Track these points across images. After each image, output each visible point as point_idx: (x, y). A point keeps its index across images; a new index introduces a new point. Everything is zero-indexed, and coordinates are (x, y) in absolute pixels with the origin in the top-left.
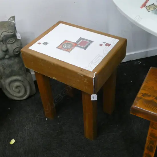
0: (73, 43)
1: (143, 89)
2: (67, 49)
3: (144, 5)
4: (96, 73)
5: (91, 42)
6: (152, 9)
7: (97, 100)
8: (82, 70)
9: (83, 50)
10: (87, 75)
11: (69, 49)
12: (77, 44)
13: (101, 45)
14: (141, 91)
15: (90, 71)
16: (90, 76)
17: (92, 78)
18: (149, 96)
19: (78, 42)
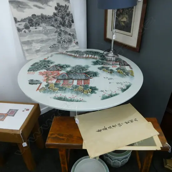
0: (5, 114)
1: (50, 131)
2: (1, 119)
3: (38, 89)
4: (21, 130)
5: (17, 110)
6: (42, 90)
7: (27, 145)
8: (12, 130)
9: (12, 117)
10: (16, 133)
11: (3, 119)
12: (7, 114)
13: (23, 111)
14: (50, 133)
15: (18, 130)
16: (18, 133)
17: (20, 134)
18: (54, 134)
19: (8, 112)
